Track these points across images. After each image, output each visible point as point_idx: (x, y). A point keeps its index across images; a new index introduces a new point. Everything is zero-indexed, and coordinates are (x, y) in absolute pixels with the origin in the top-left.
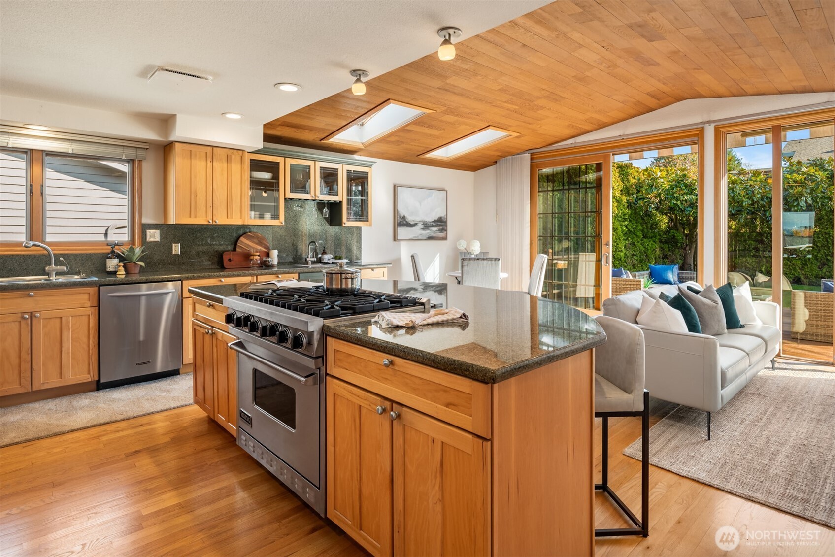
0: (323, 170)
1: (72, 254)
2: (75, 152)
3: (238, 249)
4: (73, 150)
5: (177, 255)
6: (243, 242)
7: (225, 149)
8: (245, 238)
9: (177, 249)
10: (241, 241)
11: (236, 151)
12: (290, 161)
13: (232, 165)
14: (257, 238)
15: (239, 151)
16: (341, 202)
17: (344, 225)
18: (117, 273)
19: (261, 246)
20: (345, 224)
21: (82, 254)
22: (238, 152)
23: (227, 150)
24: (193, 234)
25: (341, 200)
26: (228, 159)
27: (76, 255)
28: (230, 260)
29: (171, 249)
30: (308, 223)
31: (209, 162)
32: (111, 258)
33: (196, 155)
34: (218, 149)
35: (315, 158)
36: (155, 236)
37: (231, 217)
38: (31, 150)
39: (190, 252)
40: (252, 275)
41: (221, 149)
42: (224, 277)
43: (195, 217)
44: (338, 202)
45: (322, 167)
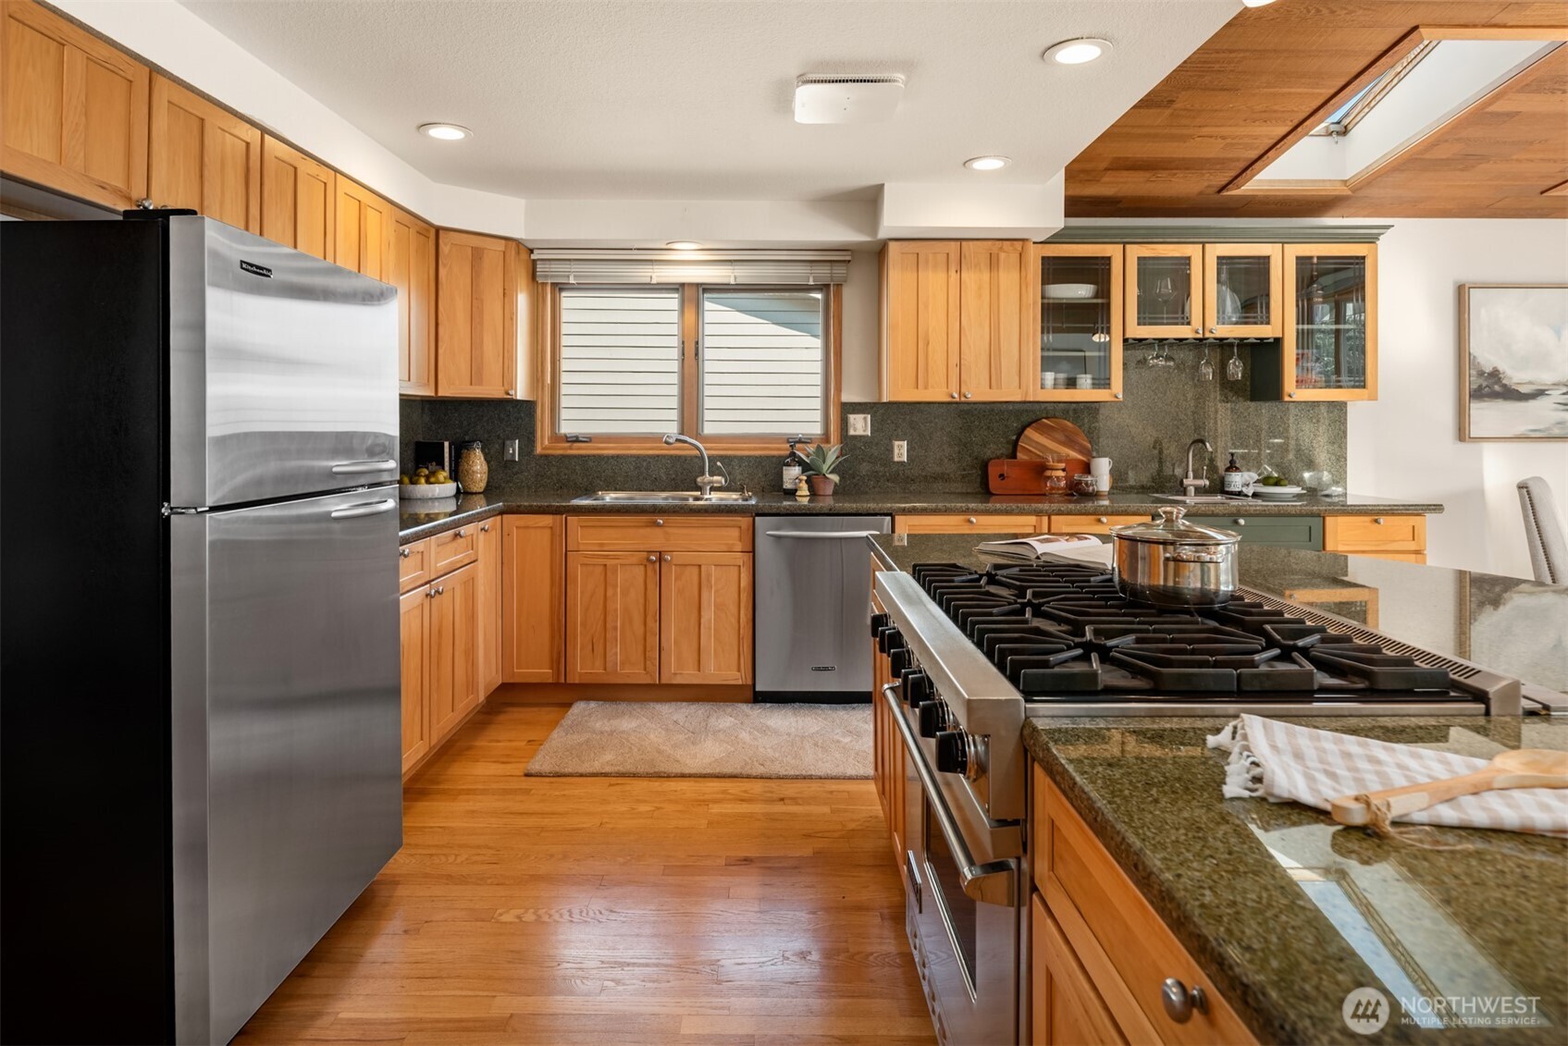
0: (1226, 264)
1: (735, 457)
3: (1020, 455)
5: (903, 463)
6: (1030, 439)
7: (985, 243)
8: (1036, 430)
9: (901, 451)
10: (1026, 437)
11: (1008, 243)
12: (1135, 252)
13: (1001, 273)
14: (1064, 429)
15: (1015, 242)
16: (1280, 342)
17: (1287, 399)
18: (797, 493)
19: (1072, 448)
20: (1290, 396)
21: (749, 457)
22: (1012, 245)
23: (990, 243)
24: (931, 422)
25: (1281, 336)
26: (993, 263)
27: (741, 458)
28: (1002, 476)
29: (891, 451)
31: (952, 273)
32: (788, 465)
33: (927, 261)
34: (971, 243)
35: (1203, 238)
36: (860, 425)
37: (999, 387)
38: (683, 285)
39: (926, 456)
40: (1038, 513)
41: (978, 243)
42: (976, 512)
43: (926, 388)
44: (1272, 340)
45: (1223, 258)
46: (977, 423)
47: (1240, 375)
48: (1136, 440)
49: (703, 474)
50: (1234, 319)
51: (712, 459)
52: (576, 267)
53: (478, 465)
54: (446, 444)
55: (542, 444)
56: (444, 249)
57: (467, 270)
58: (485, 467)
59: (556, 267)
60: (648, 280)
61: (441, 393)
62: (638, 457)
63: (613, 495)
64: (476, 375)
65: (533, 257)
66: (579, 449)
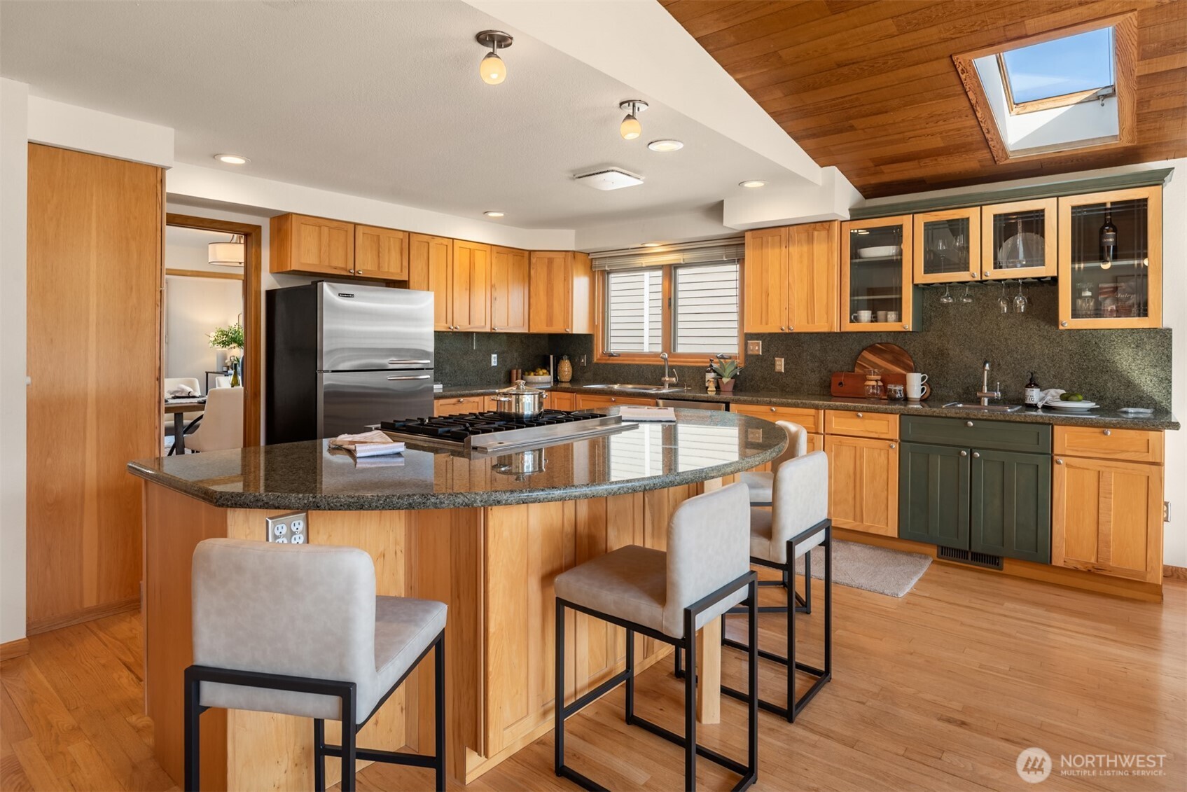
1: (686, 366)
2: (687, 261)
3: (857, 370)
4: (684, 260)
5: (781, 373)
6: (866, 359)
7: (803, 226)
8: (870, 352)
9: (780, 364)
10: (863, 356)
11: (820, 224)
12: (922, 220)
13: (815, 245)
14: (892, 352)
15: (824, 223)
16: (1055, 280)
17: (1061, 327)
18: (709, 389)
19: (899, 366)
20: (1062, 325)
21: (693, 367)
22: (822, 226)
23: (807, 226)
24: (800, 346)
25: (1056, 275)
26: (810, 240)
27: (689, 367)
28: (841, 384)
29: (774, 364)
30: (1002, 326)
31: (783, 248)
32: (709, 372)
33: (768, 242)
34: (795, 227)
35: (980, 201)
36: (757, 348)
37: (813, 322)
38: (663, 266)
39: (796, 369)
41: (800, 226)
42: (775, 404)
43: (767, 324)
44: (1050, 279)
45: (1000, 215)
46: (830, 347)
48: (953, 360)
49: (664, 376)
50: (1024, 263)
51: (671, 367)
52: (608, 262)
53: (566, 368)
54: (551, 357)
55: (597, 356)
56: (533, 260)
57: (545, 269)
58: (570, 369)
59: (603, 262)
60: (640, 265)
61: (531, 331)
62: (638, 365)
63: (630, 386)
64: (550, 320)
65: (590, 257)
66: (613, 360)
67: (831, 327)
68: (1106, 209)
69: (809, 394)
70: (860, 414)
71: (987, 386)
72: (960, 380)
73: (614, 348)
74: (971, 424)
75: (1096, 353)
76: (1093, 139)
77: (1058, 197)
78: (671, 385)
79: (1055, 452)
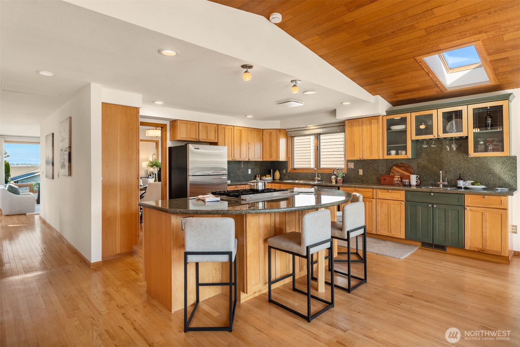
1: (324, 173)
2: (323, 132)
3: (391, 174)
4: (322, 131)
5: (361, 175)
6: (395, 169)
7: (368, 118)
8: (396, 167)
9: (361, 172)
10: (393, 169)
11: (374, 117)
12: (415, 114)
13: (372, 126)
14: (405, 167)
16: (467, 137)
18: (333, 182)
19: (408, 172)
20: (470, 155)
21: (327, 173)
22: (375, 118)
23: (369, 118)
24: (368, 165)
25: (467, 136)
26: (371, 124)
27: (325, 174)
28: (384, 179)
29: (358, 172)
30: (448, 156)
31: (360, 127)
32: (333, 175)
33: (354, 125)
34: (365, 119)
35: (437, 107)
36: (352, 166)
37: (372, 155)
38: (314, 134)
39: (367, 174)
40: (373, 189)
41: (367, 118)
43: (354, 156)
44: (465, 137)
45: (445, 112)
46: (380, 165)
47: (449, 149)
48: (429, 170)
49: (316, 177)
50: (456, 131)
51: (318, 174)
52: (293, 132)
53: (277, 174)
54: (272, 170)
55: (289, 169)
56: (264, 133)
57: (269, 136)
58: (279, 175)
59: (291, 133)
60: (306, 134)
61: (264, 160)
62: (305, 173)
63: (302, 181)
64: (271, 156)
65: (286, 131)
66: (295, 171)
67: (379, 157)
68: (488, 109)
69: (372, 184)
70: (390, 191)
71: (442, 180)
72: (432, 177)
73: (296, 166)
74: (432, 194)
75: (486, 166)
76: (480, 82)
77: (467, 105)
78: (318, 181)
79: (465, 205)
